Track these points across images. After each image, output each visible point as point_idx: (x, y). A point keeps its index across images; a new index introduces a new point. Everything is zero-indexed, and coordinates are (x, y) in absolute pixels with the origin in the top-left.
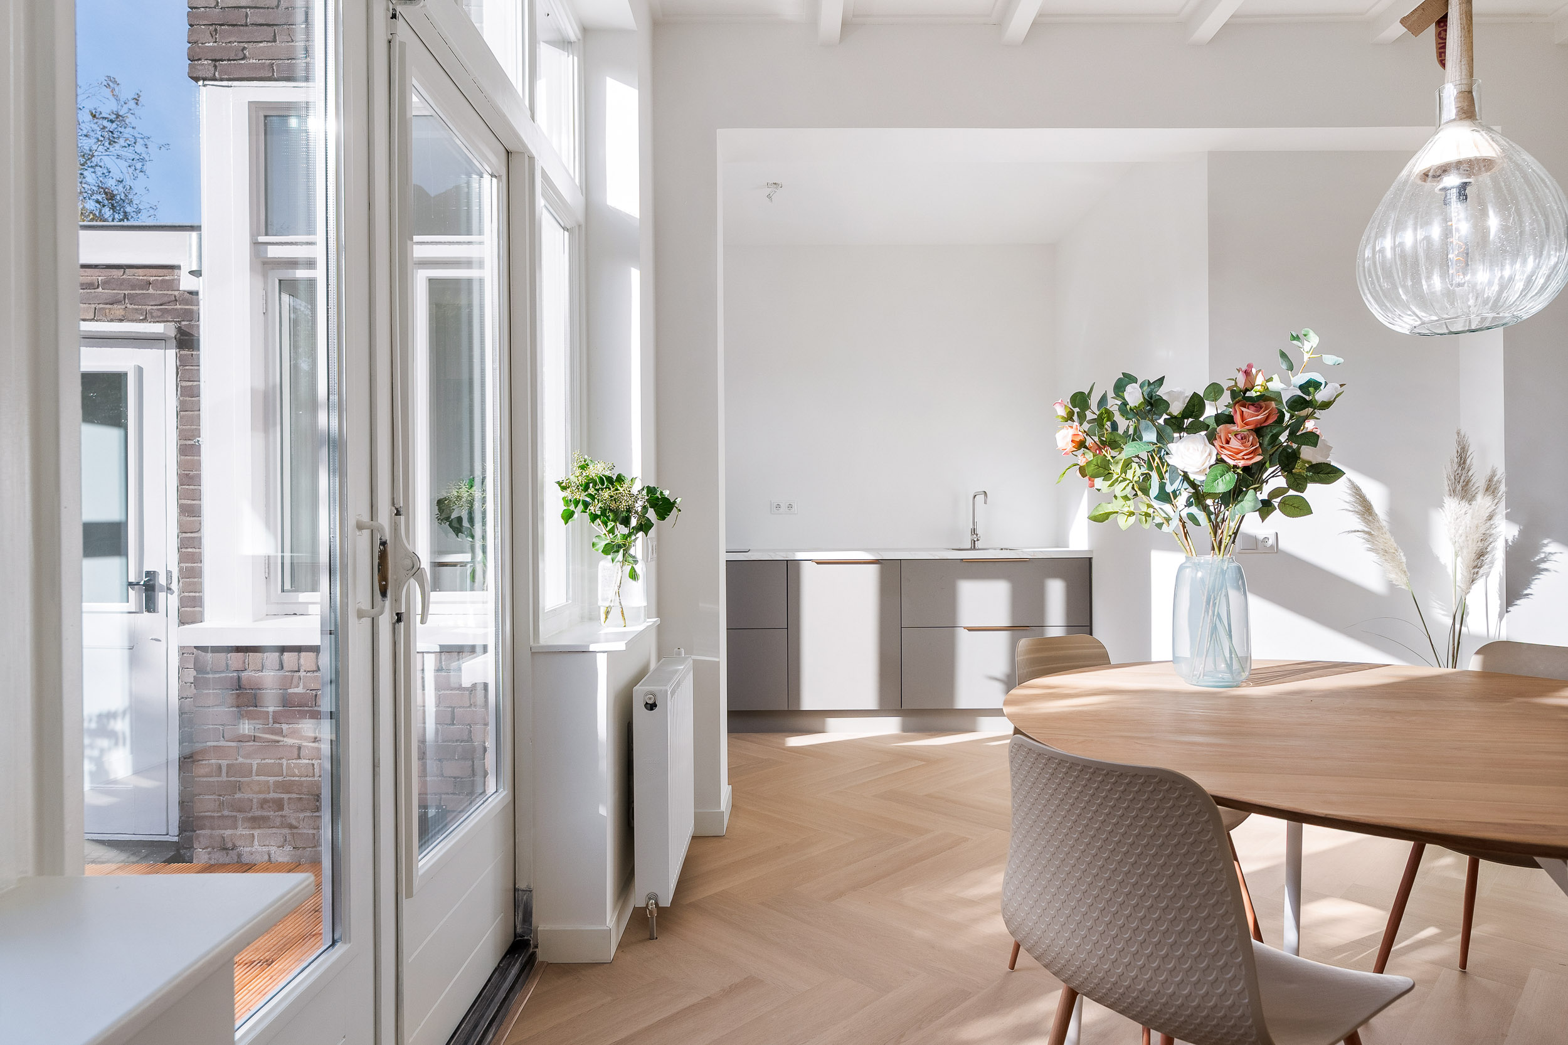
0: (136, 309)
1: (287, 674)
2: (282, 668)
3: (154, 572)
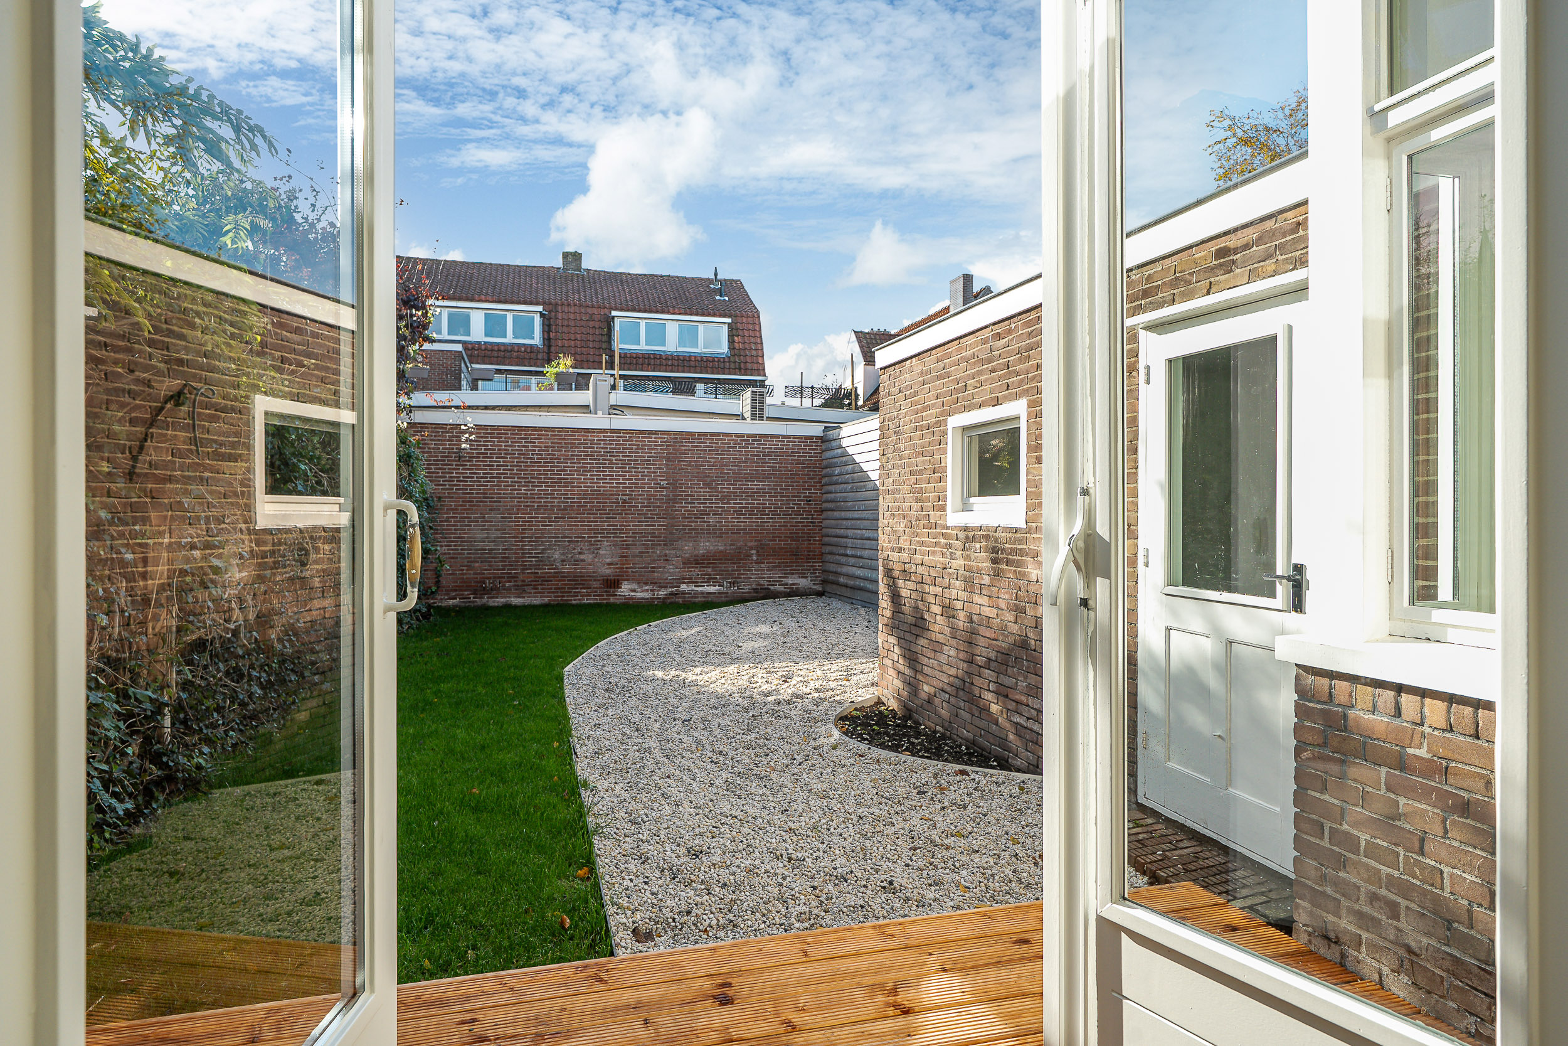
0: (1287, 259)
1: (1405, 724)
2: (1400, 715)
3: (1302, 565)
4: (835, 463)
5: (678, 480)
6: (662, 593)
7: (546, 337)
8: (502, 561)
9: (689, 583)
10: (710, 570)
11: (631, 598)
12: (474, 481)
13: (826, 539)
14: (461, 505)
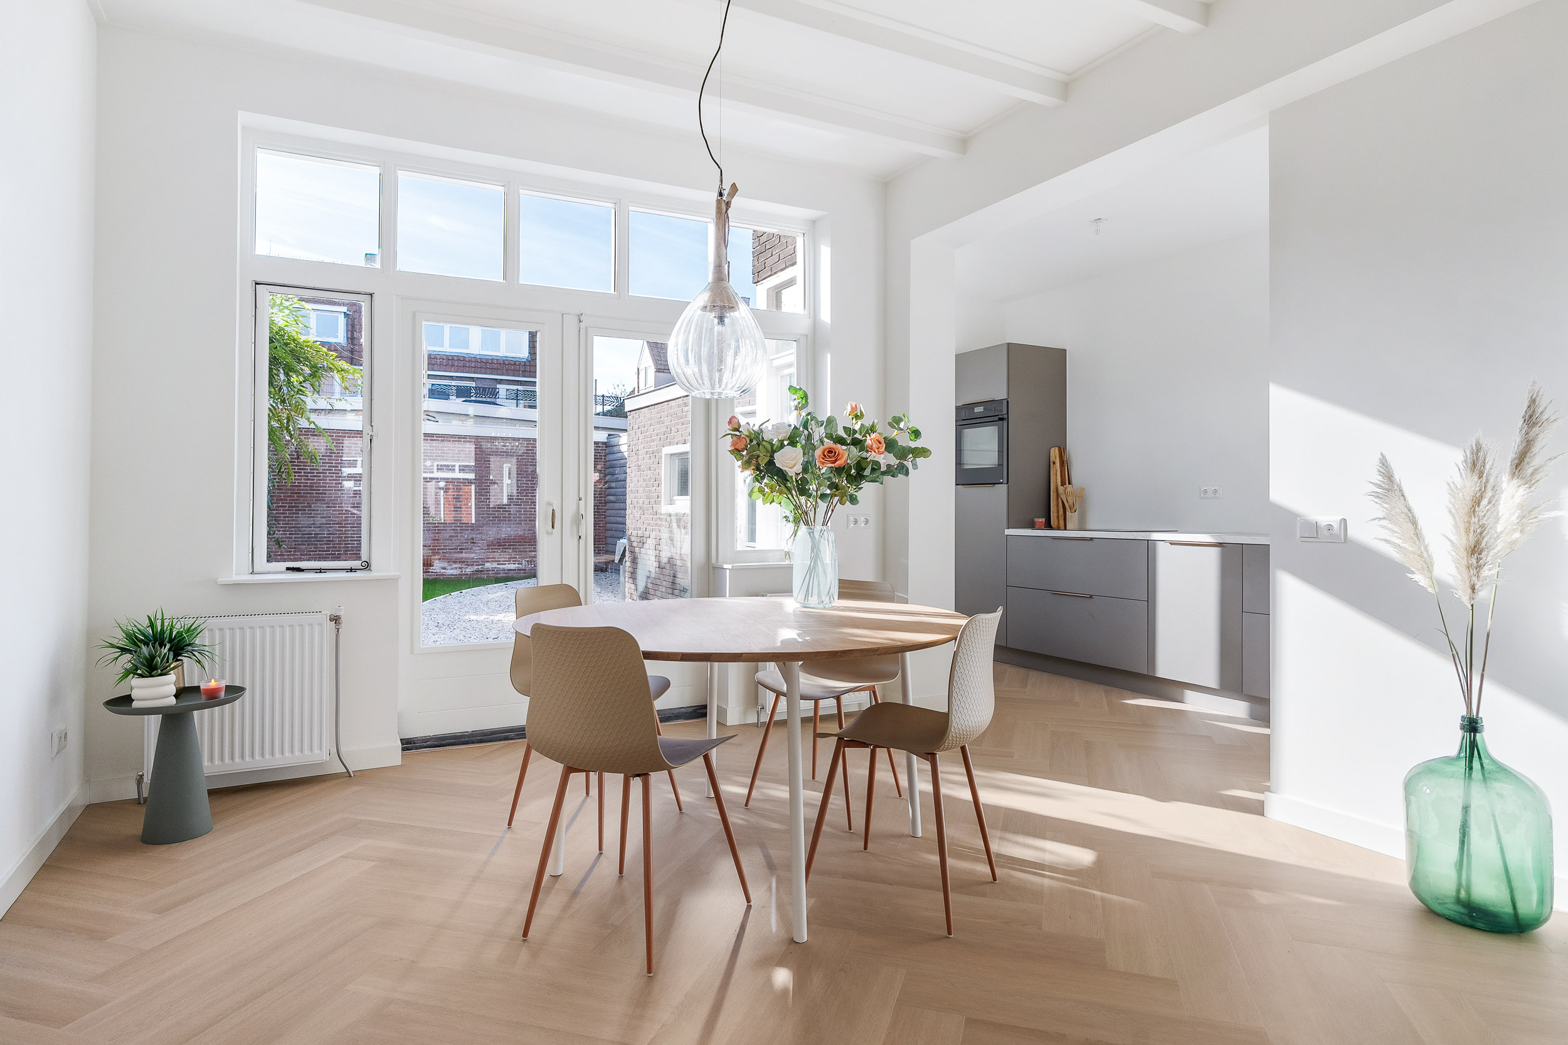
4: (617, 464)
5: (483, 477)
6: (469, 570)
7: (350, 336)
8: (327, 544)
9: (492, 561)
10: (510, 551)
11: (442, 575)
12: (302, 476)
13: (609, 525)
14: (290, 496)
